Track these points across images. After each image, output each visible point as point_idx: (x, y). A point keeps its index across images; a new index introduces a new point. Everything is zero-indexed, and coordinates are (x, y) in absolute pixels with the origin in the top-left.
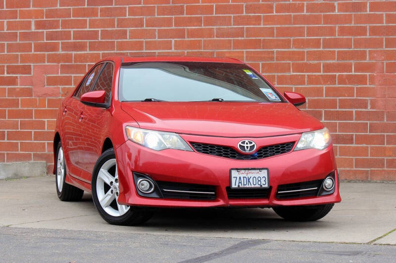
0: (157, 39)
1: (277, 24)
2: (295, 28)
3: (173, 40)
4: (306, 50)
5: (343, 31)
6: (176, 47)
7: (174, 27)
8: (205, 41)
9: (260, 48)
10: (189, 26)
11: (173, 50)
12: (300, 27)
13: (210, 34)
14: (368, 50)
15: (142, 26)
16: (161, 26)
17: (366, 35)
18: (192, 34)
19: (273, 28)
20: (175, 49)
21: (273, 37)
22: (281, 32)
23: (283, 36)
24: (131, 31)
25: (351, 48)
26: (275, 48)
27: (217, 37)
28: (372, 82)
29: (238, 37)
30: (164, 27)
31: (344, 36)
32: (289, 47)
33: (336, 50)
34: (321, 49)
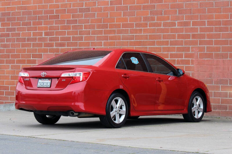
0: (96, 41)
1: (149, 33)
2: (157, 35)
3: (103, 42)
4: (162, 47)
5: (179, 36)
6: (105, 45)
7: (103, 35)
8: (117, 42)
9: (141, 46)
10: (110, 34)
11: (103, 47)
12: (159, 35)
13: (119, 39)
14: (191, 46)
15: (90, 34)
16: (98, 35)
17: (190, 39)
18: (111, 38)
19: (147, 35)
20: (104, 46)
21: (147, 40)
22: (151, 37)
23: (152, 40)
24: (85, 37)
25: (183, 45)
26: (148, 46)
27: (122, 40)
28: (192, 63)
29: (131, 40)
30: (99, 35)
31: (179, 39)
32: (154, 45)
33: (176, 46)
34: (169, 46)
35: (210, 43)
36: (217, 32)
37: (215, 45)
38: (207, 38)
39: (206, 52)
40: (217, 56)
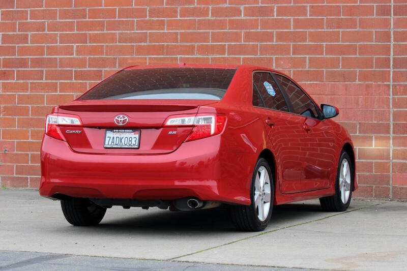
0: (58, 44)
1: (181, 29)
2: (200, 33)
3: (75, 46)
4: (210, 57)
5: (248, 37)
6: (78, 53)
7: (76, 32)
8: (107, 46)
9: (163, 55)
10: (91, 30)
11: (75, 56)
12: (204, 33)
13: (113, 40)
14: (274, 57)
15: (44, 30)
16: (63, 31)
17: (273, 41)
18: (94, 39)
19: (177, 34)
20: (77, 55)
21: (177, 42)
22: (185, 37)
23: (187, 42)
24: (32, 36)
25: (257, 54)
26: (179, 55)
27: (120, 42)
29: (141, 42)
30: (66, 31)
31: (249, 42)
32: (193, 54)
33: (242, 57)
34: (226, 56)
35: (317, 50)
36: (331, 28)
37: (326, 54)
38: (309, 41)
39: (309, 68)
40: (332, 76)
